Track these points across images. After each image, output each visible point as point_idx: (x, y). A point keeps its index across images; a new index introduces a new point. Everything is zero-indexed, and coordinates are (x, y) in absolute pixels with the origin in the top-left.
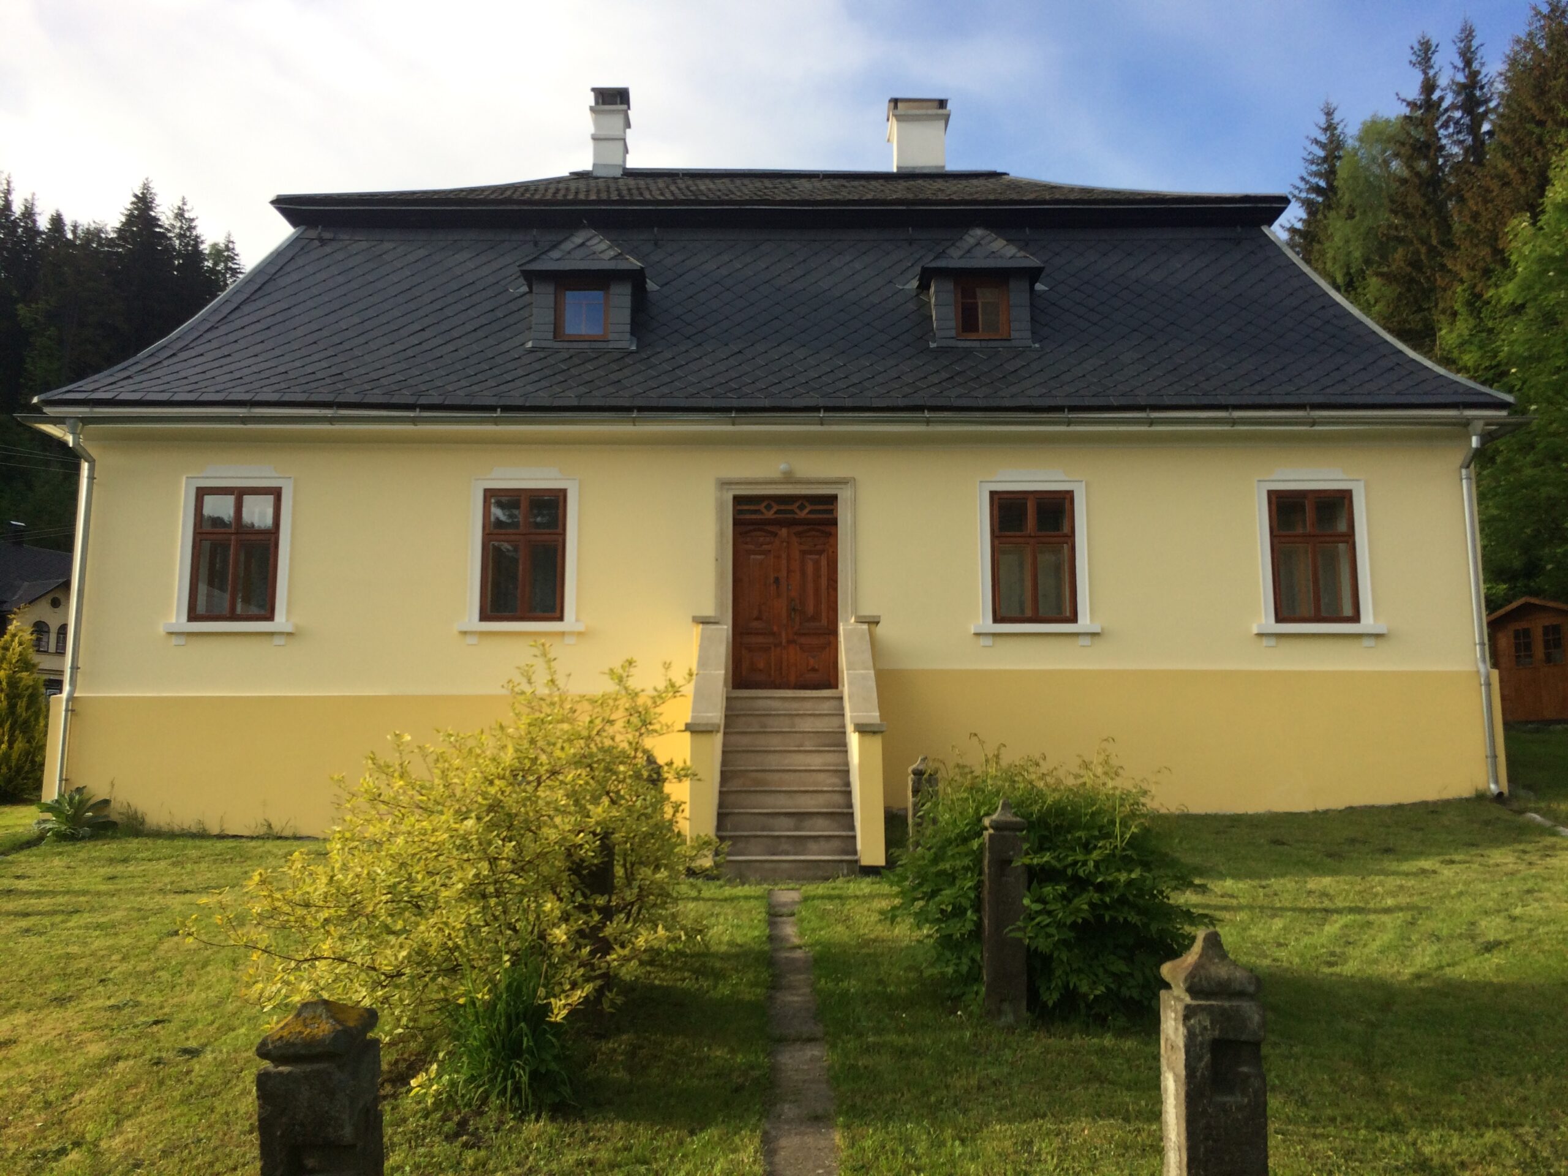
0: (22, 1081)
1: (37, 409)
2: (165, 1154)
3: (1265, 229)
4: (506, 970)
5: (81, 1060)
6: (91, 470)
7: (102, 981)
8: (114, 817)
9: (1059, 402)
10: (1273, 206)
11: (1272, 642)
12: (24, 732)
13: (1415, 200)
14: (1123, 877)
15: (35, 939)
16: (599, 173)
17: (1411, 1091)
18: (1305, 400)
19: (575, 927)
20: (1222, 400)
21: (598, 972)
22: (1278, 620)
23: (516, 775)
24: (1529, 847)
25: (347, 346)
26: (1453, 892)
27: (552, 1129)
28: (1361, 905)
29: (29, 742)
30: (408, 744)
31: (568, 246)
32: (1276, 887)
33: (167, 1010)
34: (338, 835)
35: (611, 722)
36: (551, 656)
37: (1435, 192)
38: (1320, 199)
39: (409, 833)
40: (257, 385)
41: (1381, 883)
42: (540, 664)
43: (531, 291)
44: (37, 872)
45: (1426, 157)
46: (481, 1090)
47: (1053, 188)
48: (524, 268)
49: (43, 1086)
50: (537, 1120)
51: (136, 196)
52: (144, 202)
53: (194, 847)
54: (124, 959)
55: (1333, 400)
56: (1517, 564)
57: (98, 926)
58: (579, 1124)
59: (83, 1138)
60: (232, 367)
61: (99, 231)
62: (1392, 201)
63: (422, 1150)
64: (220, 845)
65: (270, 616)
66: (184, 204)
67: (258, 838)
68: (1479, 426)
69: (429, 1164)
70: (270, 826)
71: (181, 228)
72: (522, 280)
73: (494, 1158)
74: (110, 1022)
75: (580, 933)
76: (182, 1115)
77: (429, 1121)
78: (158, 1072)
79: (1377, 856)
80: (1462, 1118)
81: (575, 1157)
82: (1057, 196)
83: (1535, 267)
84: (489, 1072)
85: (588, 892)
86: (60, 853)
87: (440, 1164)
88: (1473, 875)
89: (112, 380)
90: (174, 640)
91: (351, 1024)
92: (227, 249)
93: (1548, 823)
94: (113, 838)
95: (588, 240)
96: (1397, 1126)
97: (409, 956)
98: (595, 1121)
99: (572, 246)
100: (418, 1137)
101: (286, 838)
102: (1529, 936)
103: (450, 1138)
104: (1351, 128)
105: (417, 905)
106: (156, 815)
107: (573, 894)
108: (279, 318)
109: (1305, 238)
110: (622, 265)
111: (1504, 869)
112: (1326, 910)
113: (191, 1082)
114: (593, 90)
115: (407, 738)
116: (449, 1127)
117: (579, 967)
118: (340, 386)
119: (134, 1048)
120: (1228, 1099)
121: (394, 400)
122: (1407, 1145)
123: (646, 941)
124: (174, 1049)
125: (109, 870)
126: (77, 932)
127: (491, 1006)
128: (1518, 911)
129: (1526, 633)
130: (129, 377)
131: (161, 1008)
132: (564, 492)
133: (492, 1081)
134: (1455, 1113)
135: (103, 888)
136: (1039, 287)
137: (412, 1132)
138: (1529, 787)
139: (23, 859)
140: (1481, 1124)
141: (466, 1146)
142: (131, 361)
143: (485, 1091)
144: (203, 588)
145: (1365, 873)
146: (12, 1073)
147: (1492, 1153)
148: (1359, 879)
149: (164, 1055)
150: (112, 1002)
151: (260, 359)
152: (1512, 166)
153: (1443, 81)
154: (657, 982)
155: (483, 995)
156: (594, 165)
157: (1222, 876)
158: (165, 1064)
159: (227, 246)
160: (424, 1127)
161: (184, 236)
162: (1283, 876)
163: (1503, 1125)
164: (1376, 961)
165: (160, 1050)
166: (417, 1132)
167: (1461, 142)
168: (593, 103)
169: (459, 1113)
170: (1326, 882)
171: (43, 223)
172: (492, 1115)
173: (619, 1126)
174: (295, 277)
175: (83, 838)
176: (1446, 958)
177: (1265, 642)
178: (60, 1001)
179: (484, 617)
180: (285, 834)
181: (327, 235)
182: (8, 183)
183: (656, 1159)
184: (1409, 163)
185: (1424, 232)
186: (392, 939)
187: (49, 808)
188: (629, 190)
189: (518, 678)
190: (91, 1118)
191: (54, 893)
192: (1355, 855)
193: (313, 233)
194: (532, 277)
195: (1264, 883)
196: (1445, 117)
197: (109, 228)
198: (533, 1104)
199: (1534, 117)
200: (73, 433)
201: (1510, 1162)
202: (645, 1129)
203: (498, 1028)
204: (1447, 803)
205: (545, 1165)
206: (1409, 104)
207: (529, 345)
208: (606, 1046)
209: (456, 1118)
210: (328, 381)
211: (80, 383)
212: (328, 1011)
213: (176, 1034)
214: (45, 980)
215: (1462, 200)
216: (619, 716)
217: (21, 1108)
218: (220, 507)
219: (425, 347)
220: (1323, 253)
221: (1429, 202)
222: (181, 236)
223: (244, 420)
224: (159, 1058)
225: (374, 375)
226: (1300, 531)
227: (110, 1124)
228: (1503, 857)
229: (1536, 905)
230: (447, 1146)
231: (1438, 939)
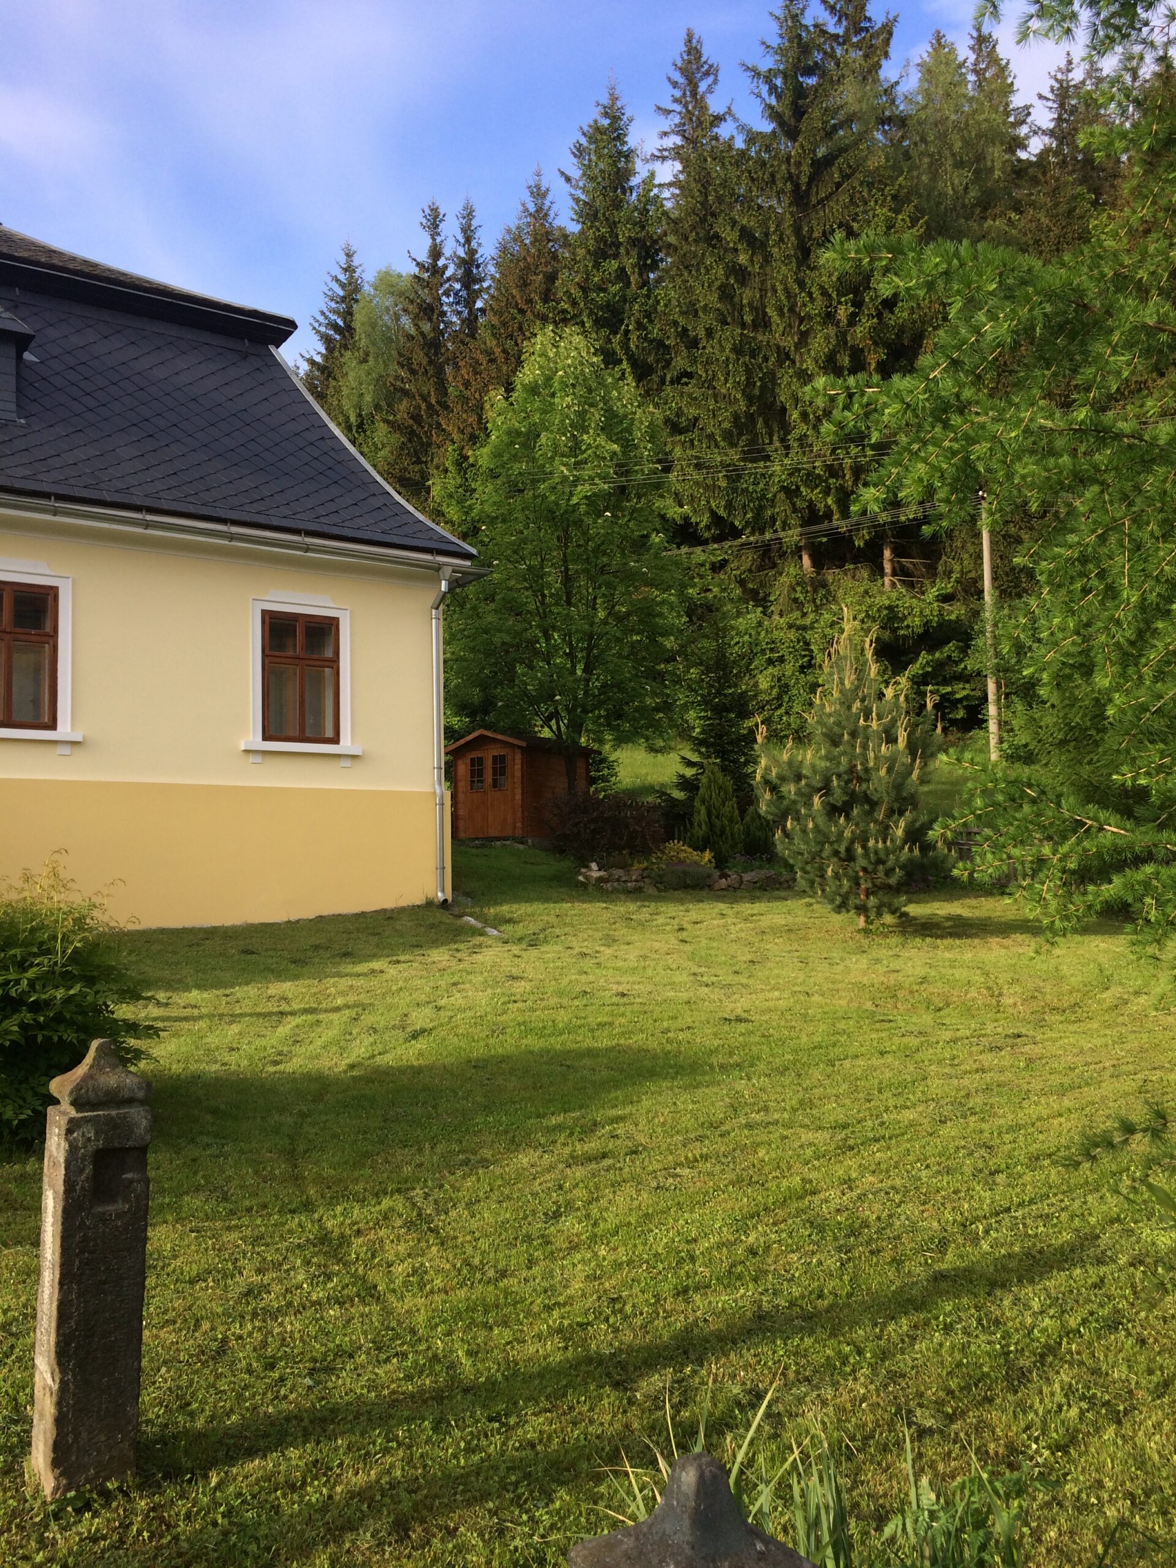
3: (272, 348)
9: (45, 488)
10: (282, 329)
11: (258, 759)
13: (419, 357)
14: (60, 994)
17: (328, 1172)
18: (300, 525)
20: (222, 514)
22: (265, 738)
24: (462, 946)
26: (394, 988)
28: (315, 1005)
32: (238, 995)
37: (436, 354)
38: (338, 337)
41: (334, 985)
45: (430, 320)
47: (52, 252)
55: (326, 529)
56: (476, 700)
62: (400, 354)
68: (447, 571)
79: (337, 960)
80: (365, 1190)
82: (55, 261)
83: (505, 438)
88: (414, 973)
93: (479, 925)
96: (308, 1206)
102: (449, 1022)
104: (368, 275)
109: (323, 373)
111: (440, 966)
112: (282, 1013)
120: (110, 1208)
122: (313, 1222)
128: (442, 1002)
129: (480, 760)
134: (359, 1187)
136: (27, 356)
138: (467, 894)
140: (379, 1194)
145: (320, 976)
147: (386, 1218)
148: (316, 982)
152: (498, 345)
153: (447, 251)
157: (187, 989)
162: (247, 984)
163: (399, 1191)
164: (318, 1057)
167: (459, 313)
170: (287, 987)
176: (380, 1048)
177: (252, 759)
184: (415, 319)
185: (425, 390)
192: (317, 960)
195: (228, 992)
196: (447, 285)
199: (517, 304)
201: (399, 1223)
204: (402, 910)
206: (418, 264)
215: (457, 367)
220: (338, 390)
221: (430, 362)
226: (290, 653)
228: (439, 956)
229: (458, 995)
231: (375, 1031)
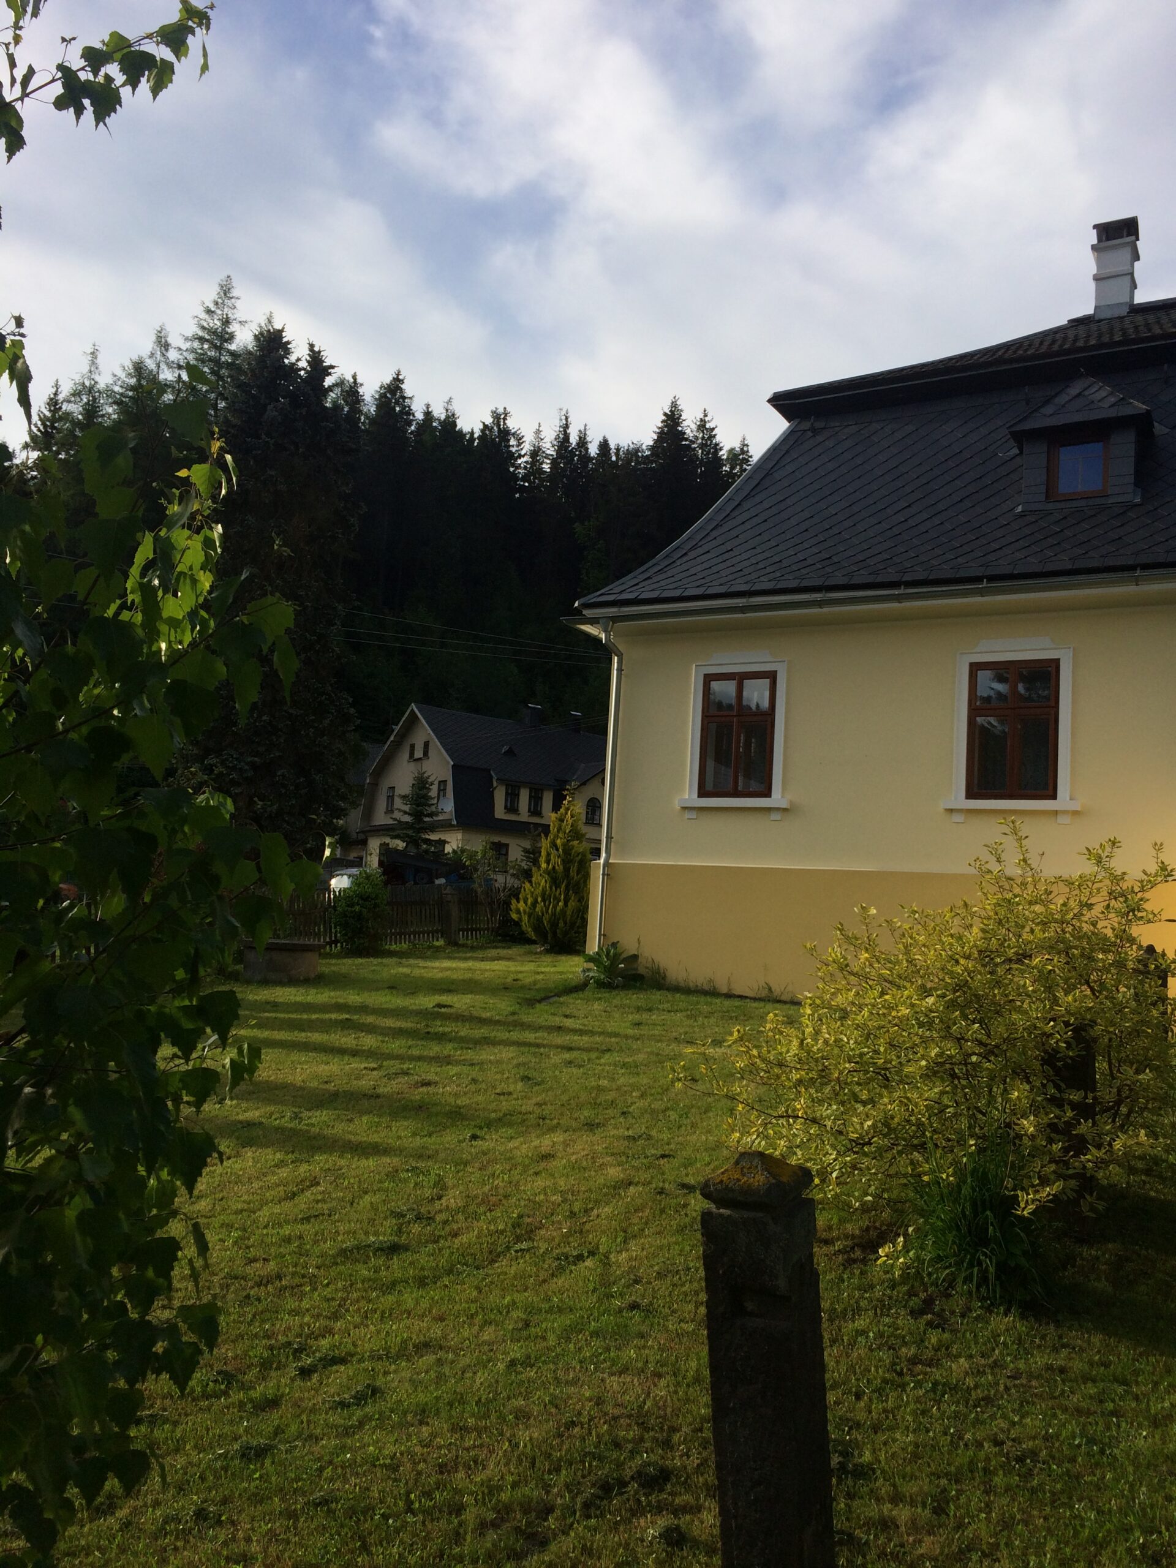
0: (555, 1191)
1: (578, 612)
2: (660, 1275)
4: (971, 1155)
5: (601, 1181)
6: (620, 663)
7: (624, 1113)
8: (641, 970)
12: (576, 893)
15: (575, 1070)
16: (1102, 316)
19: (1046, 1120)
21: (1071, 1172)
23: (985, 956)
25: (835, 530)
27: (1021, 1327)
29: (579, 901)
30: (874, 917)
31: (1063, 399)
33: (673, 1146)
34: (809, 1001)
35: (1090, 906)
36: (1023, 834)
39: (873, 1006)
40: (754, 576)
42: (1010, 842)
43: (1021, 453)
44: (581, 1014)
46: (947, 1271)
48: (1014, 429)
49: (570, 1196)
50: (1006, 1314)
51: (665, 414)
52: (673, 419)
53: (706, 1004)
54: (643, 1096)
57: (624, 1065)
58: (1052, 1326)
59: (598, 1248)
60: (734, 561)
61: (637, 450)
63: (887, 1320)
64: (727, 1003)
65: (767, 794)
66: (706, 415)
67: (760, 999)
69: (892, 1335)
70: (770, 989)
71: (703, 438)
72: (1012, 443)
73: (958, 1342)
74: (627, 1151)
75: (1052, 1126)
76: (676, 1243)
77: (895, 1293)
78: (660, 1201)
81: (1045, 1361)
84: (955, 1255)
85: (1063, 1086)
86: (600, 999)
87: (904, 1337)
89: (635, 581)
90: (687, 815)
91: (784, 1179)
92: (743, 452)
94: (640, 989)
95: (1085, 389)
97: (874, 1126)
98: (1070, 1329)
99: (1067, 398)
100: (884, 1305)
101: (785, 1002)
103: (915, 1313)
105: (885, 1077)
106: (676, 972)
107: (1044, 1086)
108: (774, 510)
110: (1126, 411)
113: (686, 1215)
114: (1095, 227)
115: (873, 911)
116: (915, 1302)
117: (1050, 1162)
118: (829, 570)
119: (644, 1176)
121: (880, 579)
123: (1124, 1146)
124: (675, 1182)
125: (637, 1017)
126: (607, 1068)
127: (955, 1191)
130: (649, 578)
131: (668, 1144)
132: (1056, 662)
133: (958, 1264)
135: (630, 1032)
137: (878, 1300)
139: (571, 1001)
141: (929, 1324)
142: (650, 563)
143: (952, 1273)
144: (711, 764)
146: (548, 1183)
149: (667, 1186)
150: (630, 1133)
151: (758, 550)
154: (1153, 1194)
155: (947, 1176)
156: (1096, 308)
158: (667, 1194)
159: (742, 449)
160: (890, 1298)
161: (706, 445)
165: (664, 1182)
166: (882, 1301)
168: (1095, 242)
169: (926, 1291)
171: (593, 450)
172: (958, 1302)
173: (1097, 1339)
174: (789, 469)
175: (617, 987)
178: (591, 1126)
179: (971, 794)
180: (783, 998)
181: (819, 425)
182: (567, 418)
183: (1137, 1383)
186: (860, 1108)
187: (590, 959)
188: (1136, 327)
189: (985, 855)
190: (604, 1232)
191: (592, 1033)
193: (806, 425)
194: (1022, 438)
197: (644, 447)
198: (1001, 1297)
200: (605, 631)
202: (1127, 1347)
203: (963, 1212)
205: (1011, 1361)
207: (1020, 509)
208: (1087, 1252)
209: (923, 1295)
210: (819, 566)
211: (611, 587)
212: (763, 1163)
213: (678, 1169)
214: (580, 1107)
216: (1099, 901)
217: (552, 1214)
218: (725, 690)
219: (911, 522)
222: (702, 446)
223: (743, 609)
224: (662, 1189)
225: (860, 557)
227: (619, 1240)
230: (912, 1321)
